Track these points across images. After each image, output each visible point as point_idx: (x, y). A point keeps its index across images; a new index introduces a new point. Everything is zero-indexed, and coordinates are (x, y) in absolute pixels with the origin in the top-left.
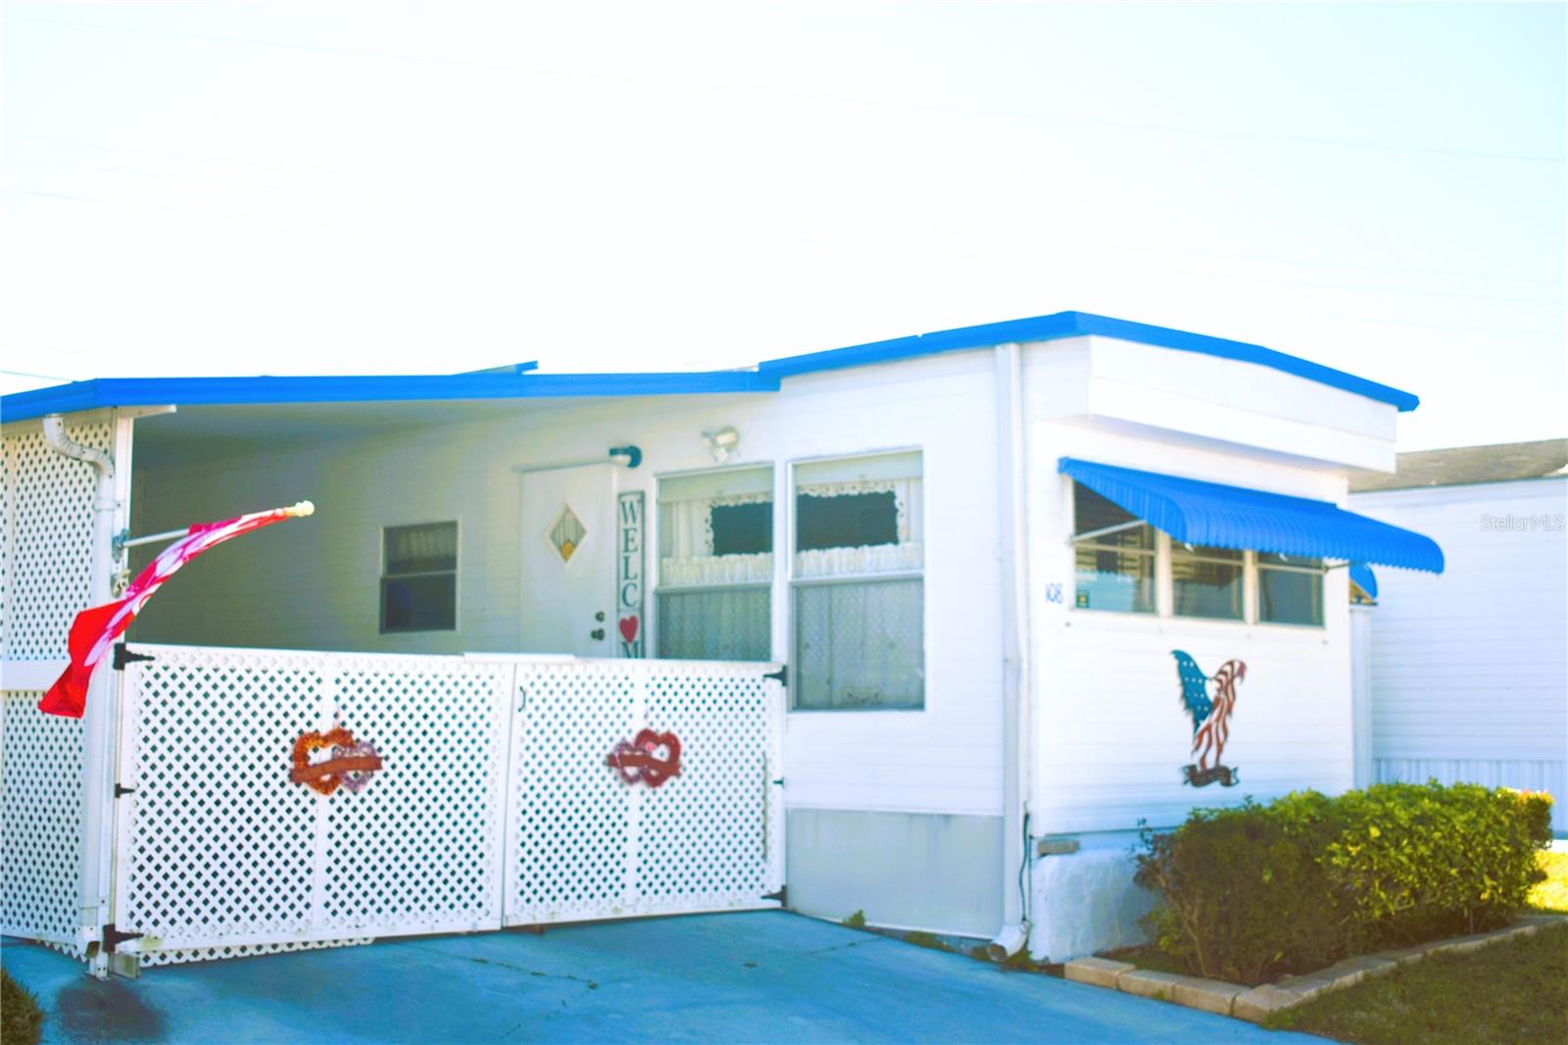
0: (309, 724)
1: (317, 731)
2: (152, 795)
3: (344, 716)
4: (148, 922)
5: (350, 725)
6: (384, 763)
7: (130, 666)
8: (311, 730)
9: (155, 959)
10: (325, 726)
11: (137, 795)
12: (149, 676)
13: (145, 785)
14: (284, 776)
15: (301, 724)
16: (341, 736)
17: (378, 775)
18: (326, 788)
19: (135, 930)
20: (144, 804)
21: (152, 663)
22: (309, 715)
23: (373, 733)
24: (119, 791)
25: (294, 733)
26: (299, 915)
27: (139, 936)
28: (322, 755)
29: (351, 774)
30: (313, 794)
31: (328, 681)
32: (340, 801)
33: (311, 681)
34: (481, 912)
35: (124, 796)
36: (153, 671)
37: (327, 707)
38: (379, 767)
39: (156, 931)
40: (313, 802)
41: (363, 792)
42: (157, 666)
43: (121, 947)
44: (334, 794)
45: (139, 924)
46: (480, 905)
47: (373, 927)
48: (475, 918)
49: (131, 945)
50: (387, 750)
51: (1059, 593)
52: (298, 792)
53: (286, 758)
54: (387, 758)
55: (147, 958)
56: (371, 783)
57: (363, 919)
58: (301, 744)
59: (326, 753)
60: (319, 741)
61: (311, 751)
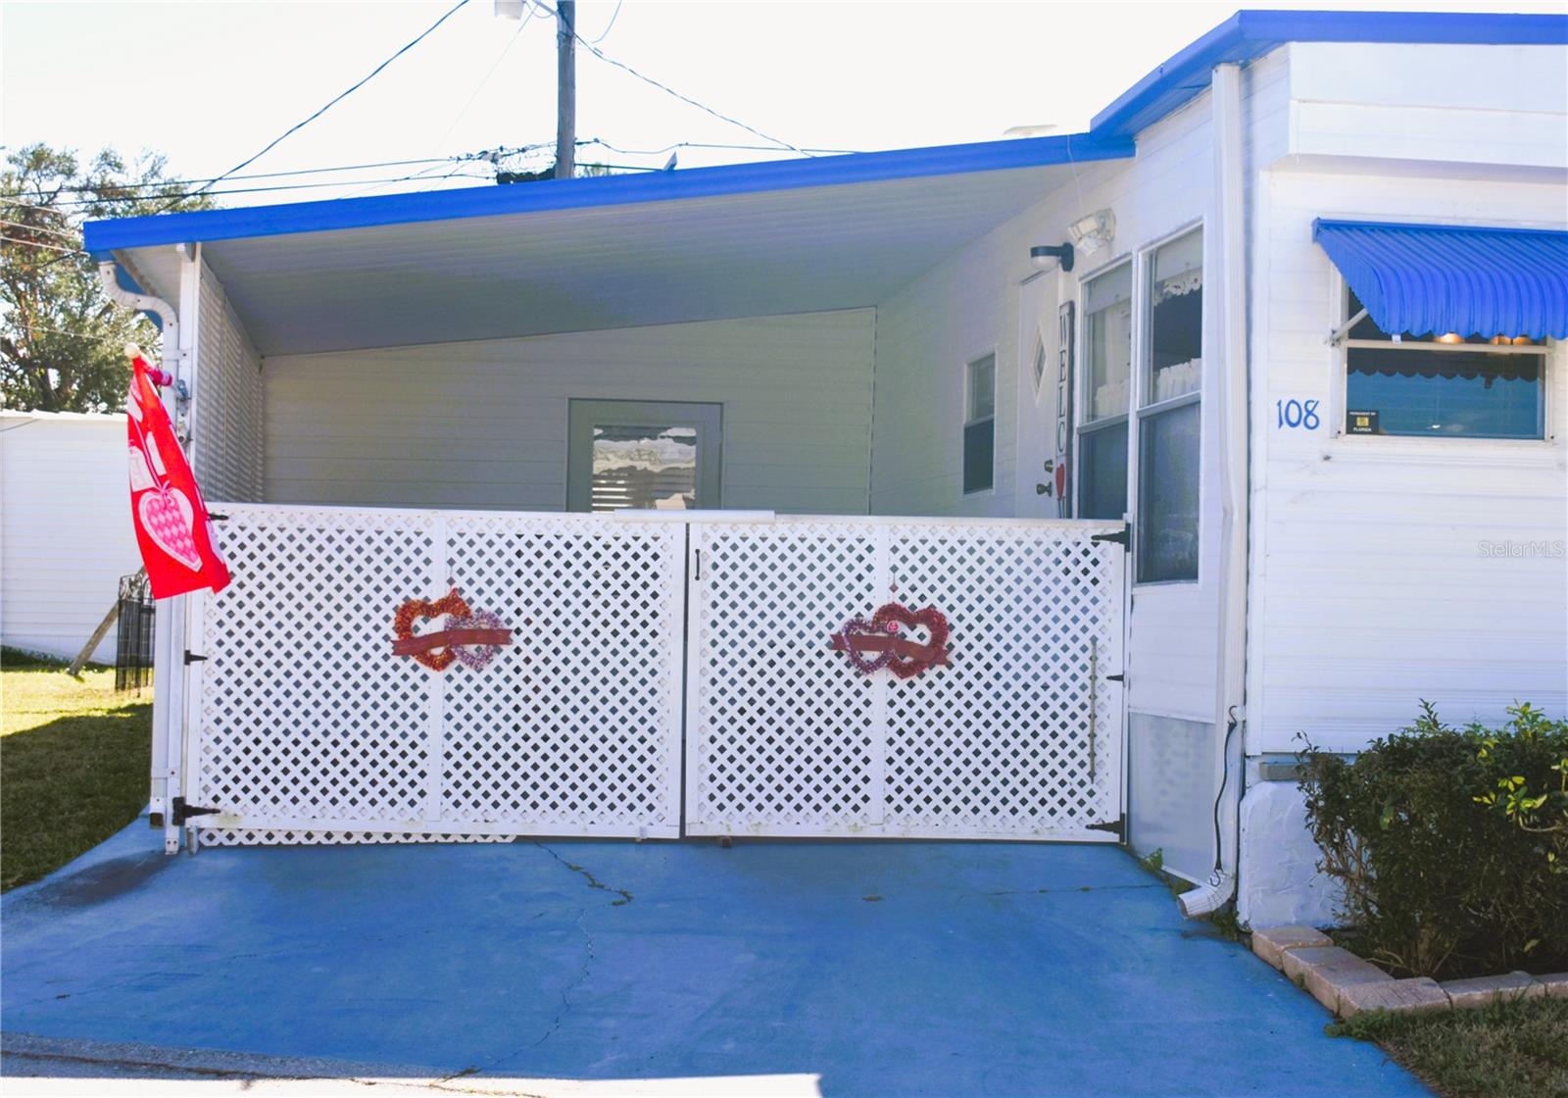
0: (417, 590)
1: (427, 599)
2: (229, 663)
3: (460, 583)
4: (226, 798)
5: (469, 592)
6: (513, 636)
8: (420, 597)
9: (220, 838)
10: (436, 593)
11: (211, 663)
12: (223, 537)
13: (221, 653)
14: (387, 648)
15: (407, 590)
16: (453, 603)
17: (507, 650)
18: (439, 665)
19: (212, 805)
20: (220, 673)
21: (225, 522)
22: (417, 581)
23: (499, 602)
24: (189, 658)
25: (398, 600)
26: (412, 803)
27: (214, 811)
28: (427, 627)
29: (471, 649)
30: (424, 669)
31: (440, 542)
32: (459, 678)
33: (418, 542)
34: (650, 816)
35: (194, 663)
36: (228, 532)
37: (438, 572)
38: (508, 642)
39: (234, 808)
40: (425, 678)
41: (489, 670)
42: (233, 526)
43: (192, 822)
44: (451, 670)
45: (216, 799)
46: (651, 808)
47: (508, 824)
48: (644, 824)
49: (204, 821)
50: (518, 622)
51: (1310, 413)
52: (406, 667)
53: (388, 628)
54: (518, 631)
55: (211, 837)
56: (498, 660)
57: (494, 813)
58: (406, 613)
59: (437, 624)
60: (429, 610)
61: (418, 621)
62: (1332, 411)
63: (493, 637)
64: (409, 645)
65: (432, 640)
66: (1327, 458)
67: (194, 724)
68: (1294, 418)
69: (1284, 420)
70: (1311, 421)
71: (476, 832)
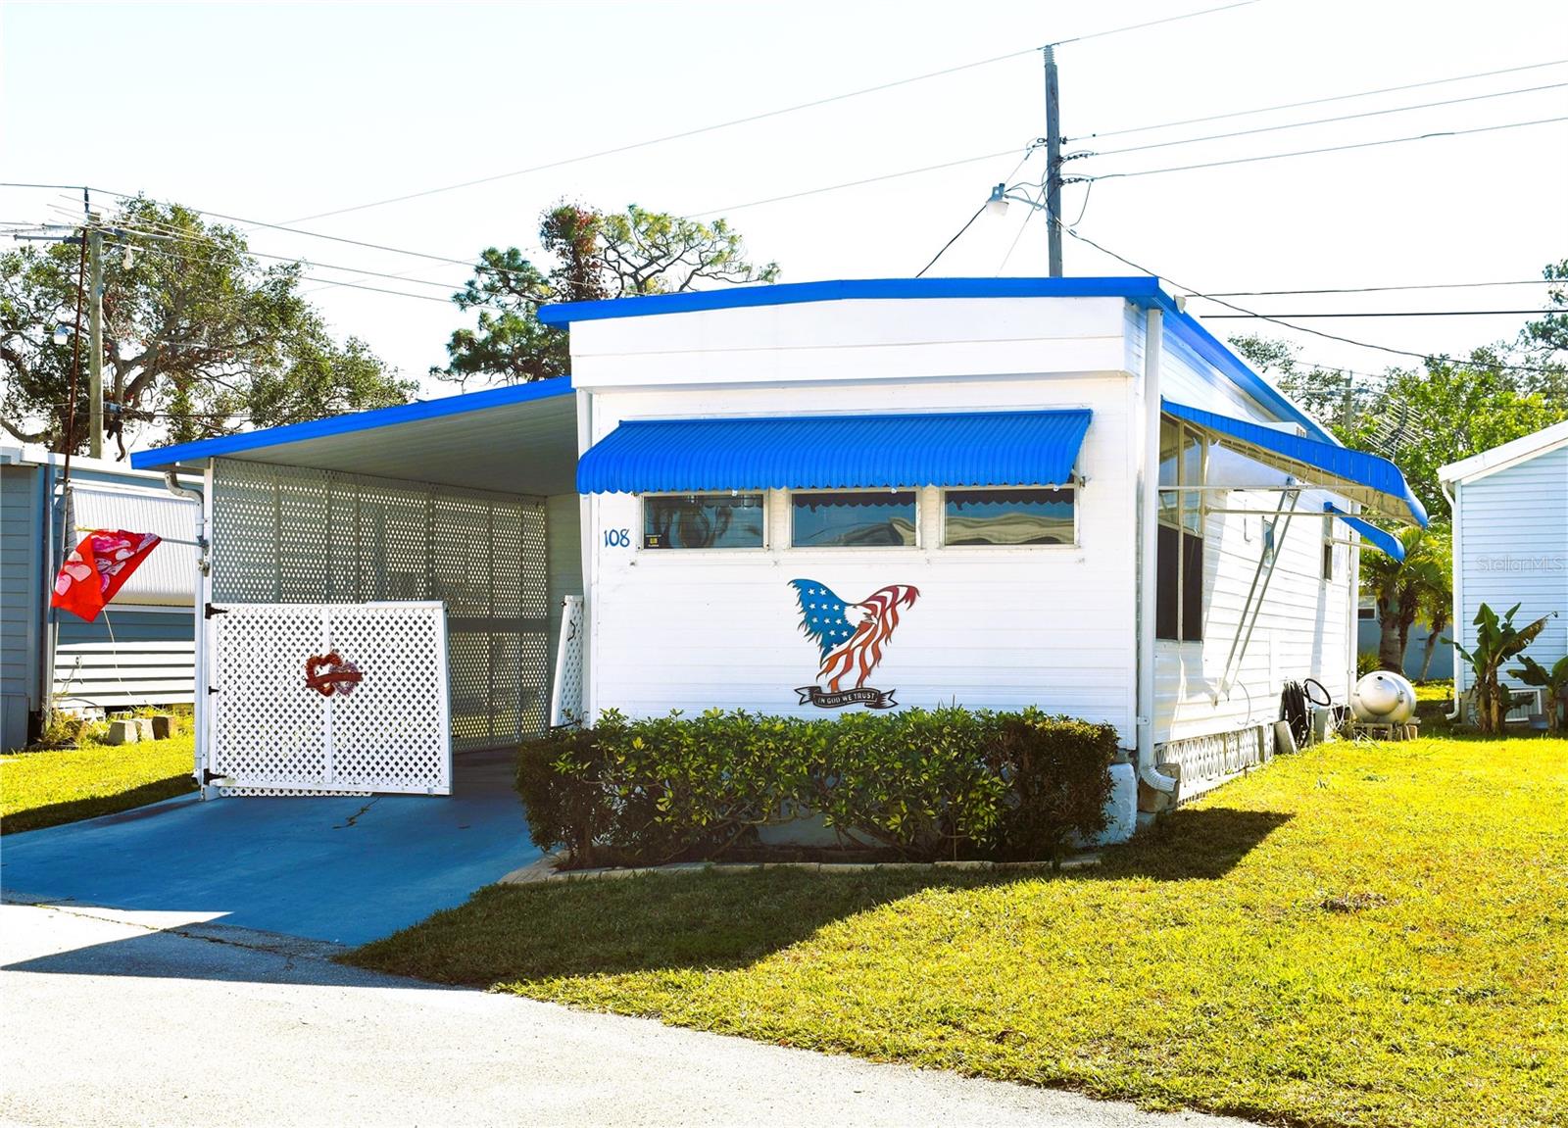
0: (317, 651)
1: (321, 656)
2: (230, 693)
3: (337, 646)
4: (229, 770)
5: (342, 652)
7: (214, 617)
8: (318, 655)
9: (229, 792)
10: (325, 652)
11: (221, 693)
12: (225, 622)
13: (224, 688)
14: (304, 684)
15: (312, 650)
16: (333, 658)
17: (361, 684)
18: (328, 693)
19: (222, 773)
20: (226, 699)
21: (227, 615)
22: (317, 646)
23: (356, 657)
24: (211, 691)
25: (308, 656)
26: (319, 773)
27: (224, 777)
28: (324, 671)
29: (344, 684)
30: (321, 696)
31: (327, 623)
32: (339, 701)
33: (316, 623)
34: (435, 782)
35: (214, 694)
36: (228, 620)
37: (325, 639)
38: (362, 679)
39: (233, 775)
40: (322, 701)
41: (352, 696)
42: (230, 616)
43: (213, 783)
44: (334, 696)
45: (225, 769)
46: (435, 776)
47: (366, 786)
48: (432, 786)
49: (219, 782)
50: (366, 668)
51: (624, 537)
52: (313, 694)
53: (304, 672)
54: (366, 673)
55: (225, 791)
56: (356, 690)
57: (358, 779)
58: (313, 663)
59: (325, 670)
60: (322, 662)
61: (318, 668)
62: (635, 535)
63: (355, 677)
64: (314, 682)
65: (325, 678)
66: (632, 564)
67: (213, 728)
68: (614, 540)
69: (609, 542)
70: (625, 542)
71: (352, 789)
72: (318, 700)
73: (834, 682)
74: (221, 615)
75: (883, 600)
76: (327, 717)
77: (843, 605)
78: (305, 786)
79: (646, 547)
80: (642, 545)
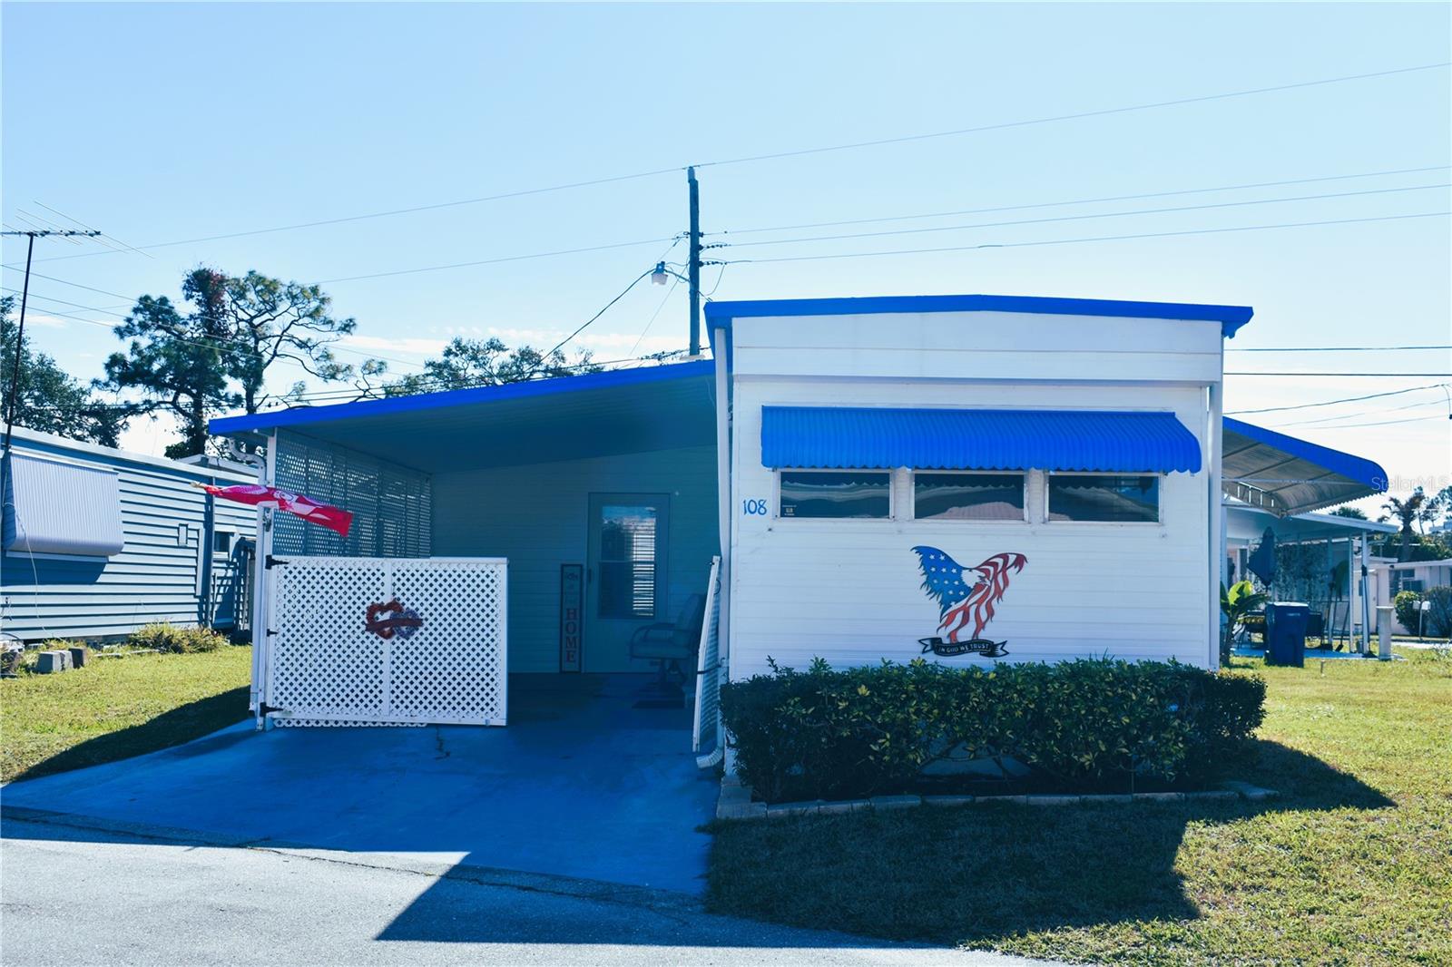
0: (378, 599)
1: (382, 603)
2: (288, 635)
3: (398, 594)
4: (286, 703)
5: (403, 600)
6: (424, 622)
7: (274, 567)
8: (379, 602)
9: (284, 723)
10: (386, 600)
11: (279, 635)
12: (286, 573)
13: (284, 630)
14: (363, 628)
15: (373, 599)
16: (395, 605)
17: (421, 629)
18: (388, 636)
19: (279, 706)
20: (284, 640)
21: (287, 565)
22: (378, 594)
23: (417, 604)
24: (269, 633)
25: (368, 604)
26: (376, 706)
27: (280, 710)
28: (384, 616)
29: (404, 628)
30: (381, 639)
31: (389, 574)
32: (398, 643)
33: (378, 574)
34: (491, 714)
35: (272, 636)
36: (288, 570)
37: (388, 589)
38: (422, 625)
39: (290, 708)
40: (381, 643)
41: (412, 639)
42: (290, 567)
43: (269, 715)
44: (394, 638)
45: (281, 703)
46: (492, 710)
47: (423, 718)
48: (489, 718)
49: (276, 715)
50: (426, 615)
51: (761, 506)
52: (372, 637)
53: (364, 618)
54: (427, 619)
55: (280, 723)
56: (417, 634)
57: (416, 712)
58: (373, 610)
59: (387, 616)
60: (383, 609)
61: (378, 614)
62: (773, 505)
63: (414, 622)
64: (373, 626)
65: (385, 623)
66: (770, 530)
67: (271, 666)
68: (753, 509)
69: (747, 510)
70: (762, 510)
71: (408, 720)
72: (377, 643)
73: (952, 635)
74: (282, 566)
75: (995, 565)
76: (387, 657)
77: (960, 569)
78: (360, 718)
79: (782, 515)
80: (779, 514)
